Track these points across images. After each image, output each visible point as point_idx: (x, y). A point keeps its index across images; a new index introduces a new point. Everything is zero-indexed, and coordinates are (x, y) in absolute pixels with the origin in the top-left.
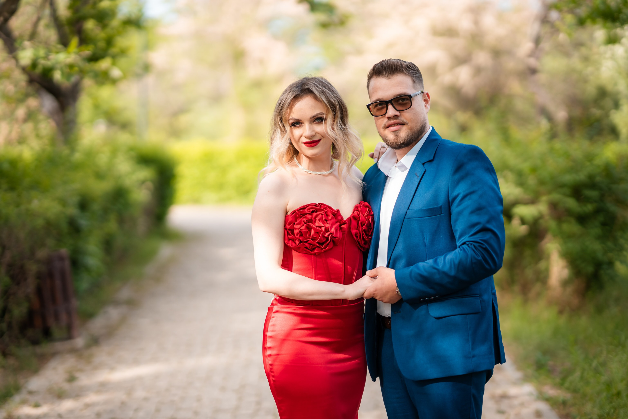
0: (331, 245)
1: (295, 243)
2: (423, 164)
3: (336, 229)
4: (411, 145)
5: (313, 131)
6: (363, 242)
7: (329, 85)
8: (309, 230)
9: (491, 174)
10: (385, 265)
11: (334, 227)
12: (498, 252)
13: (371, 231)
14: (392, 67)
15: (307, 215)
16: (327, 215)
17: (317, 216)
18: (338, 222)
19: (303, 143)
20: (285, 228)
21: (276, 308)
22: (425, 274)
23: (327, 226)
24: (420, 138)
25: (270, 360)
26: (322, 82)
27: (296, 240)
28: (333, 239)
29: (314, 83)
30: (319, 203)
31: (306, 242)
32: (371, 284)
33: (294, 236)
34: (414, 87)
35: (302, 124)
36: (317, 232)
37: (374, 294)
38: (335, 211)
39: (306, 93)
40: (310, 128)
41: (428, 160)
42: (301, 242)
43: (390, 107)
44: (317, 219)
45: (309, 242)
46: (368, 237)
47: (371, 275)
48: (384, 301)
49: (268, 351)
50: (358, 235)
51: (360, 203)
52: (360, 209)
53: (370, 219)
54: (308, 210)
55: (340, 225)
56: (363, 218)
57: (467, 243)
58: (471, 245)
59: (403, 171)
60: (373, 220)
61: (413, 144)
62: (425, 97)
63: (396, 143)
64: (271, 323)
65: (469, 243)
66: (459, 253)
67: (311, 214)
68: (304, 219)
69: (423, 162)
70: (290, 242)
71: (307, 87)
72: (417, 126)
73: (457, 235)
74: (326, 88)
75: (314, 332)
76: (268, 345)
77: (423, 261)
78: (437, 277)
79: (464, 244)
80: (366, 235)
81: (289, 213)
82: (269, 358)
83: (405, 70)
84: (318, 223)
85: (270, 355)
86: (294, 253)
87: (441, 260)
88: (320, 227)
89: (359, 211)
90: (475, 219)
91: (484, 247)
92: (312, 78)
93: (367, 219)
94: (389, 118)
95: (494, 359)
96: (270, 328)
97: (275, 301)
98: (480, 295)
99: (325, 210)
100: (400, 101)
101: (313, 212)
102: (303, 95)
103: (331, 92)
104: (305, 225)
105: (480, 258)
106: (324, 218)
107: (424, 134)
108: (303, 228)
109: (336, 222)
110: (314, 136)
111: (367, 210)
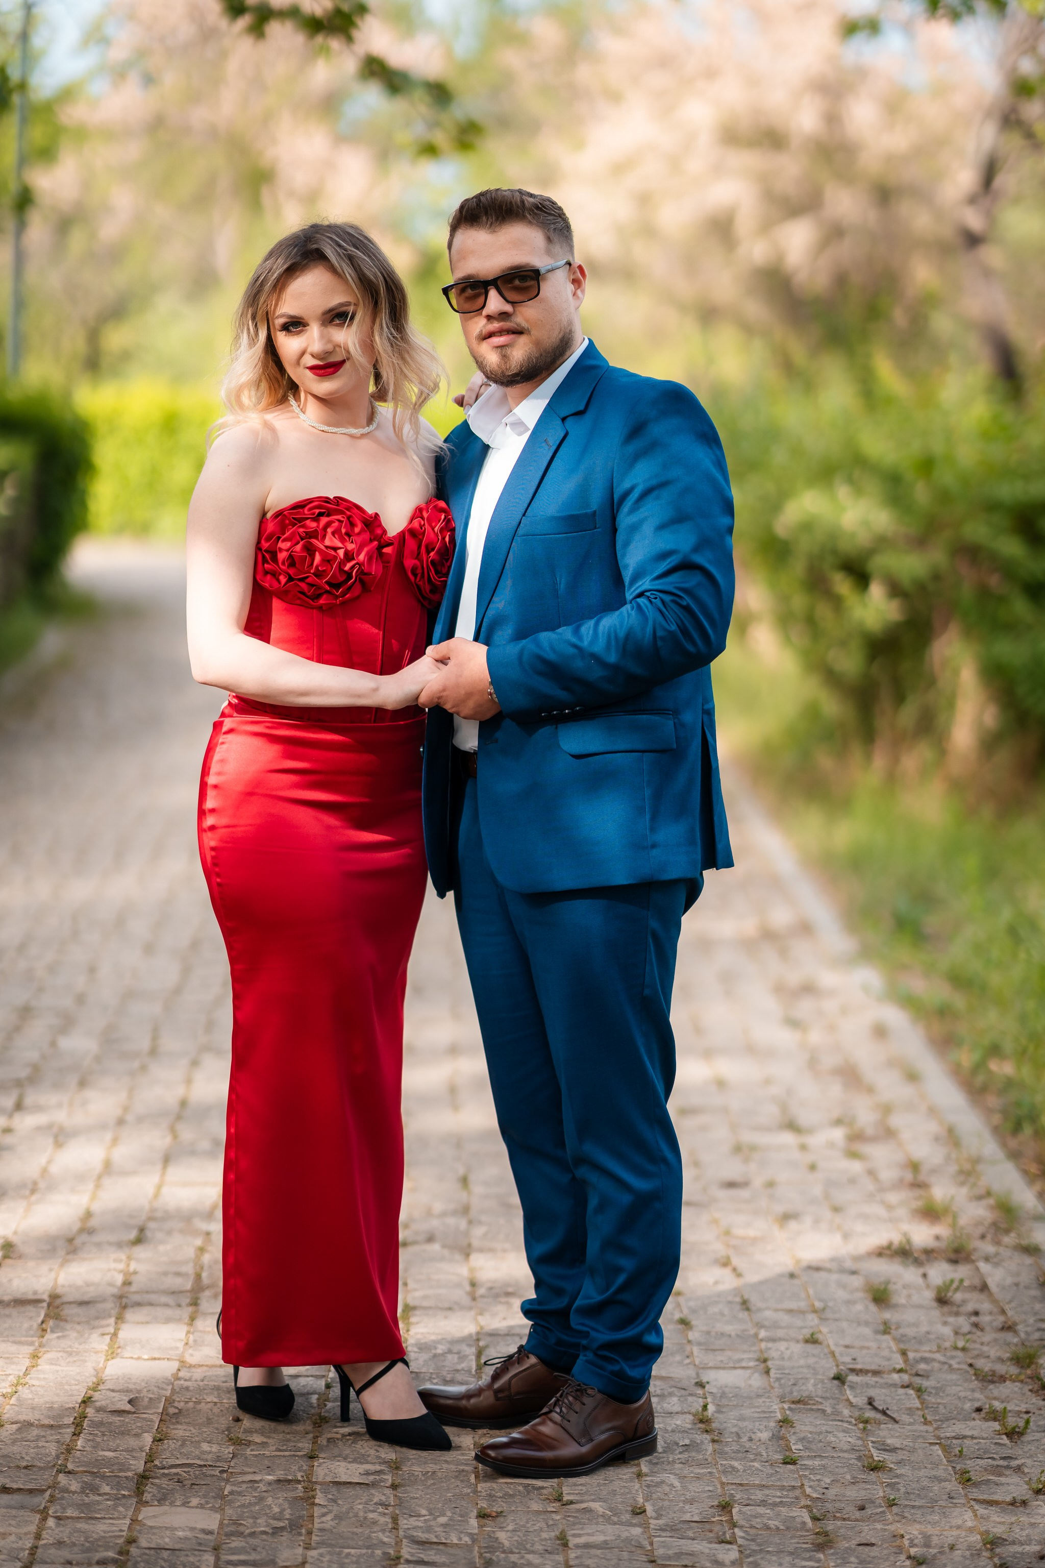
0: (357, 590)
1: (279, 582)
2: (564, 419)
3: (369, 556)
4: (538, 378)
5: (329, 341)
6: (427, 588)
7: (366, 241)
8: (310, 555)
9: (711, 448)
10: (471, 637)
11: (366, 550)
12: (716, 616)
13: (448, 564)
14: (500, 207)
15: (308, 522)
16: (352, 525)
17: (328, 525)
18: (375, 539)
19: (307, 368)
20: (258, 548)
21: (228, 723)
22: (551, 656)
23: (351, 546)
24: (558, 363)
25: (212, 839)
26: (349, 234)
27: (280, 574)
28: (363, 577)
29: (331, 238)
30: (334, 497)
31: (302, 580)
32: (435, 675)
33: (278, 565)
34: (549, 252)
35: (305, 326)
36: (328, 560)
37: (439, 698)
38: (370, 516)
39: (314, 260)
40: (322, 336)
41: (573, 411)
42: (290, 579)
43: (493, 294)
44: (329, 530)
45: (308, 580)
46: (439, 578)
47: (437, 657)
48: (462, 715)
49: (208, 819)
50: (419, 571)
51: (428, 503)
52: (425, 515)
53: (447, 539)
54: (310, 510)
55: (380, 547)
56: (432, 535)
57: (648, 594)
58: (656, 598)
59: (520, 434)
60: (453, 540)
61: (543, 375)
62: (574, 273)
63: (503, 372)
64: (217, 756)
65: (651, 594)
66: (629, 615)
67: (316, 519)
68: (301, 530)
69: (563, 415)
70: (269, 577)
71: (315, 246)
72: (551, 338)
73: (627, 576)
74: (357, 249)
75: (309, 779)
76: (210, 804)
77: (553, 629)
78: (579, 664)
79: (641, 595)
80: (437, 572)
81: (269, 515)
82: (209, 834)
83: (530, 214)
84: (331, 540)
85: (212, 828)
86: (276, 604)
87: (587, 628)
88: (336, 549)
89: (423, 518)
90: (666, 541)
91: (684, 603)
92: (329, 226)
93: (440, 538)
94: (489, 318)
95: (698, 856)
96: (214, 767)
97: (229, 708)
98: (676, 713)
99: (348, 513)
100: (517, 282)
101: (321, 514)
102: (307, 264)
103: (369, 257)
104: (301, 543)
105: (674, 627)
106: (343, 531)
107: (568, 354)
108: (298, 547)
109: (371, 541)
110: (331, 352)
111: (443, 517)
